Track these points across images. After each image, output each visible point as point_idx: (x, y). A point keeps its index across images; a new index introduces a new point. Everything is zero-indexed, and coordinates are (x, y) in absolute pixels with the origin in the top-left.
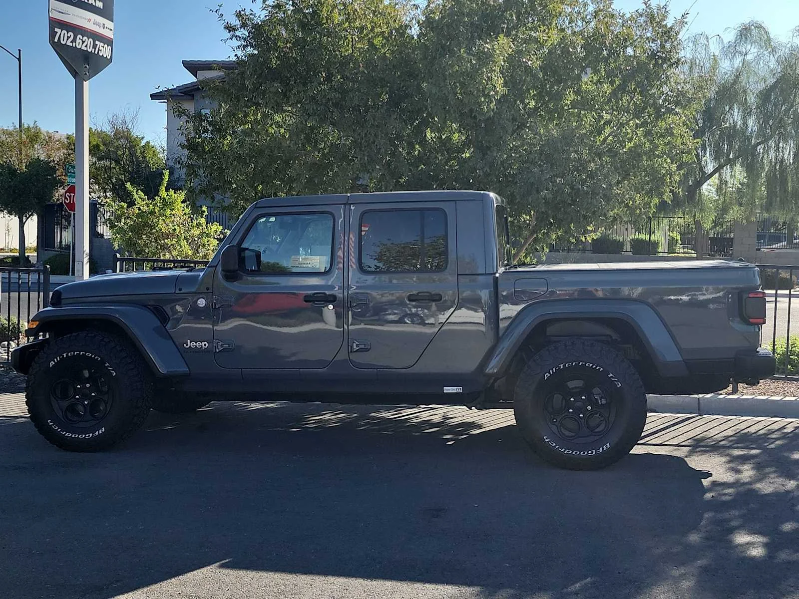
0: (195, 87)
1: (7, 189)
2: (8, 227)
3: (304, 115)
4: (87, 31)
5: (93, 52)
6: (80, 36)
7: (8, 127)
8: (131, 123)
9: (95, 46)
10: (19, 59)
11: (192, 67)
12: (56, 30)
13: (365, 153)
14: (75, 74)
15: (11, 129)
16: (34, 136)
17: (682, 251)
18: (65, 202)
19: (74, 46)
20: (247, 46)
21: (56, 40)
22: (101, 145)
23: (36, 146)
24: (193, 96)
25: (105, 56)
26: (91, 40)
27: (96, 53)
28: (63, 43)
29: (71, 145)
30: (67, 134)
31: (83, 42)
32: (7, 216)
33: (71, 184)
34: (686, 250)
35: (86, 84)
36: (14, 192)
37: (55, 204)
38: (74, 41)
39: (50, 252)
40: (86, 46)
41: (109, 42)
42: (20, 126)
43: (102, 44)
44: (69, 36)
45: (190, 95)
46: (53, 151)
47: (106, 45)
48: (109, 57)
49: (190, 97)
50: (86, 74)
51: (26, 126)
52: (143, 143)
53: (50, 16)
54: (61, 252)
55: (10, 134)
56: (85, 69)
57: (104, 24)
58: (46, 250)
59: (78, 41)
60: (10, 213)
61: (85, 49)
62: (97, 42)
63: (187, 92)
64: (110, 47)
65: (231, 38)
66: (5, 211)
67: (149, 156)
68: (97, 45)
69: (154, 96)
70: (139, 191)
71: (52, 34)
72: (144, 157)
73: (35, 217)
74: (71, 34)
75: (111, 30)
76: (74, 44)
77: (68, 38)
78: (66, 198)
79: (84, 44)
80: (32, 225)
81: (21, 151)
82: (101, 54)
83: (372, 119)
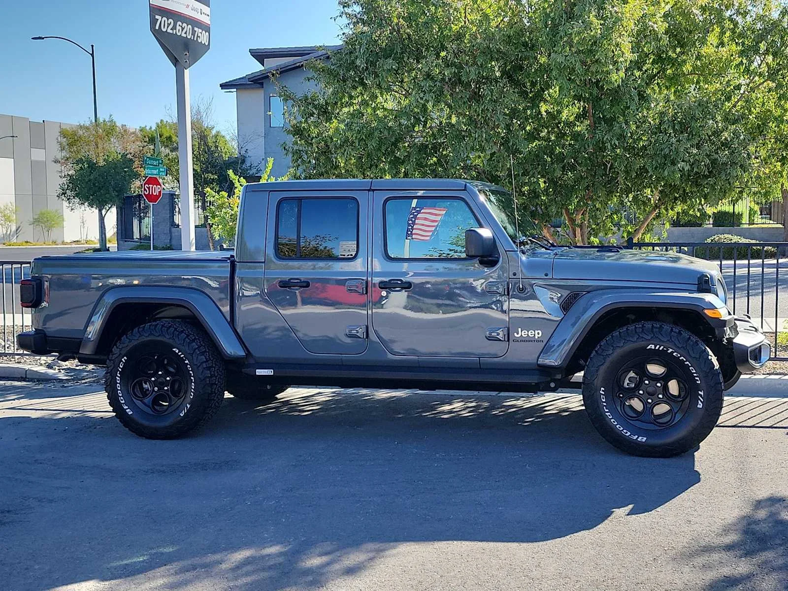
0: (264, 75)
1: (87, 183)
2: (83, 220)
3: (420, 92)
4: (187, 18)
5: (192, 38)
6: (179, 23)
7: (85, 122)
8: (205, 113)
9: (194, 32)
10: (92, 55)
11: (260, 56)
12: (157, 17)
13: (483, 129)
14: (175, 61)
15: (87, 124)
16: (110, 130)
17: (760, 221)
18: (144, 194)
19: (174, 33)
20: (358, 23)
21: (157, 28)
22: (173, 136)
23: (112, 140)
24: (262, 84)
25: (203, 43)
26: (190, 26)
27: (195, 39)
28: (164, 30)
29: (145, 137)
30: (140, 127)
31: (183, 29)
32: (88, 209)
33: (150, 176)
34: (764, 221)
35: (187, 72)
36: (94, 184)
37: (132, 197)
38: (174, 28)
39: (130, 243)
40: (186, 33)
41: (206, 28)
42: (96, 121)
43: (200, 31)
44: (169, 22)
45: (259, 83)
46: (128, 144)
47: (204, 32)
48: (207, 44)
49: (258, 85)
50: (186, 62)
51: (101, 120)
52: (214, 132)
53: (151, 3)
54: (141, 242)
55: (87, 128)
56: (185, 56)
57: (201, 10)
58: (126, 241)
59: (178, 28)
60: (91, 205)
61: (185, 35)
62: (196, 29)
63: (257, 82)
64: (207, 33)
65: (340, 16)
66: (86, 204)
67: (221, 145)
68: (196, 31)
69: (224, 86)
70: (242, 178)
71: (153, 22)
72: (217, 147)
73: (114, 210)
74: (170, 20)
75: (208, 15)
76: (174, 31)
77: (169, 25)
78: (145, 190)
79: (183, 31)
80: (112, 217)
81: (97, 145)
82: (200, 41)
83: (489, 93)
